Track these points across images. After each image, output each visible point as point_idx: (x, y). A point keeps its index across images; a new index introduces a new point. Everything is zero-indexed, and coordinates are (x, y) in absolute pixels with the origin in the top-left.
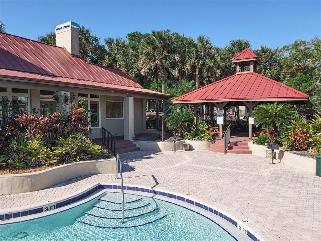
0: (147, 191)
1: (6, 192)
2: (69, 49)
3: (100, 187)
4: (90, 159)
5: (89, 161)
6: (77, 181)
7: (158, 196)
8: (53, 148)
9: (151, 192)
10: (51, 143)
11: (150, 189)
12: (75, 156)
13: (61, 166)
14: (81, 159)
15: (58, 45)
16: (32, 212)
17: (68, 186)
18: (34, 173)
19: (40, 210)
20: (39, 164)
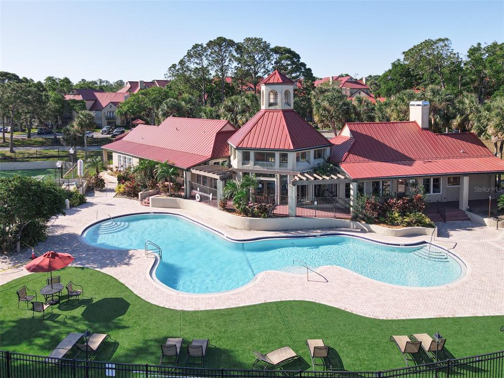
0: (445, 250)
1: (386, 234)
2: (420, 123)
3: (424, 242)
4: (423, 226)
5: (421, 227)
6: (414, 236)
7: (449, 254)
8: (404, 217)
9: (447, 251)
10: (403, 214)
11: (447, 249)
12: (415, 223)
13: (407, 228)
14: (418, 226)
15: (411, 120)
16: (396, 245)
17: (410, 238)
18: (396, 229)
19: (399, 245)
20: (397, 225)
